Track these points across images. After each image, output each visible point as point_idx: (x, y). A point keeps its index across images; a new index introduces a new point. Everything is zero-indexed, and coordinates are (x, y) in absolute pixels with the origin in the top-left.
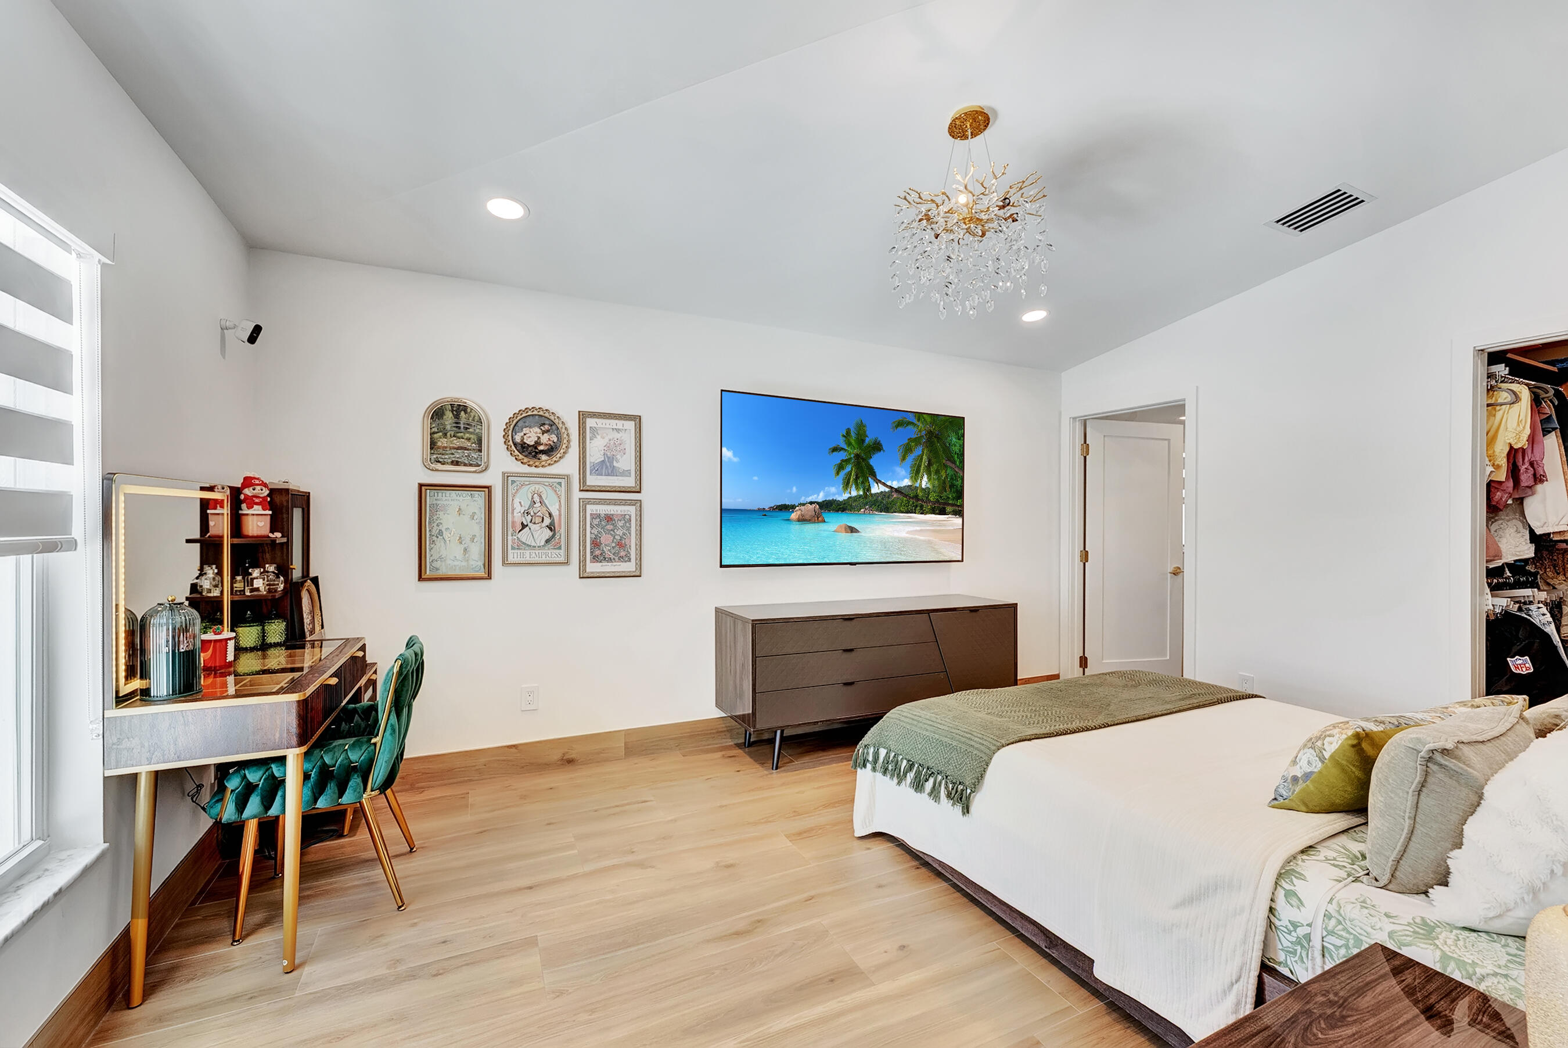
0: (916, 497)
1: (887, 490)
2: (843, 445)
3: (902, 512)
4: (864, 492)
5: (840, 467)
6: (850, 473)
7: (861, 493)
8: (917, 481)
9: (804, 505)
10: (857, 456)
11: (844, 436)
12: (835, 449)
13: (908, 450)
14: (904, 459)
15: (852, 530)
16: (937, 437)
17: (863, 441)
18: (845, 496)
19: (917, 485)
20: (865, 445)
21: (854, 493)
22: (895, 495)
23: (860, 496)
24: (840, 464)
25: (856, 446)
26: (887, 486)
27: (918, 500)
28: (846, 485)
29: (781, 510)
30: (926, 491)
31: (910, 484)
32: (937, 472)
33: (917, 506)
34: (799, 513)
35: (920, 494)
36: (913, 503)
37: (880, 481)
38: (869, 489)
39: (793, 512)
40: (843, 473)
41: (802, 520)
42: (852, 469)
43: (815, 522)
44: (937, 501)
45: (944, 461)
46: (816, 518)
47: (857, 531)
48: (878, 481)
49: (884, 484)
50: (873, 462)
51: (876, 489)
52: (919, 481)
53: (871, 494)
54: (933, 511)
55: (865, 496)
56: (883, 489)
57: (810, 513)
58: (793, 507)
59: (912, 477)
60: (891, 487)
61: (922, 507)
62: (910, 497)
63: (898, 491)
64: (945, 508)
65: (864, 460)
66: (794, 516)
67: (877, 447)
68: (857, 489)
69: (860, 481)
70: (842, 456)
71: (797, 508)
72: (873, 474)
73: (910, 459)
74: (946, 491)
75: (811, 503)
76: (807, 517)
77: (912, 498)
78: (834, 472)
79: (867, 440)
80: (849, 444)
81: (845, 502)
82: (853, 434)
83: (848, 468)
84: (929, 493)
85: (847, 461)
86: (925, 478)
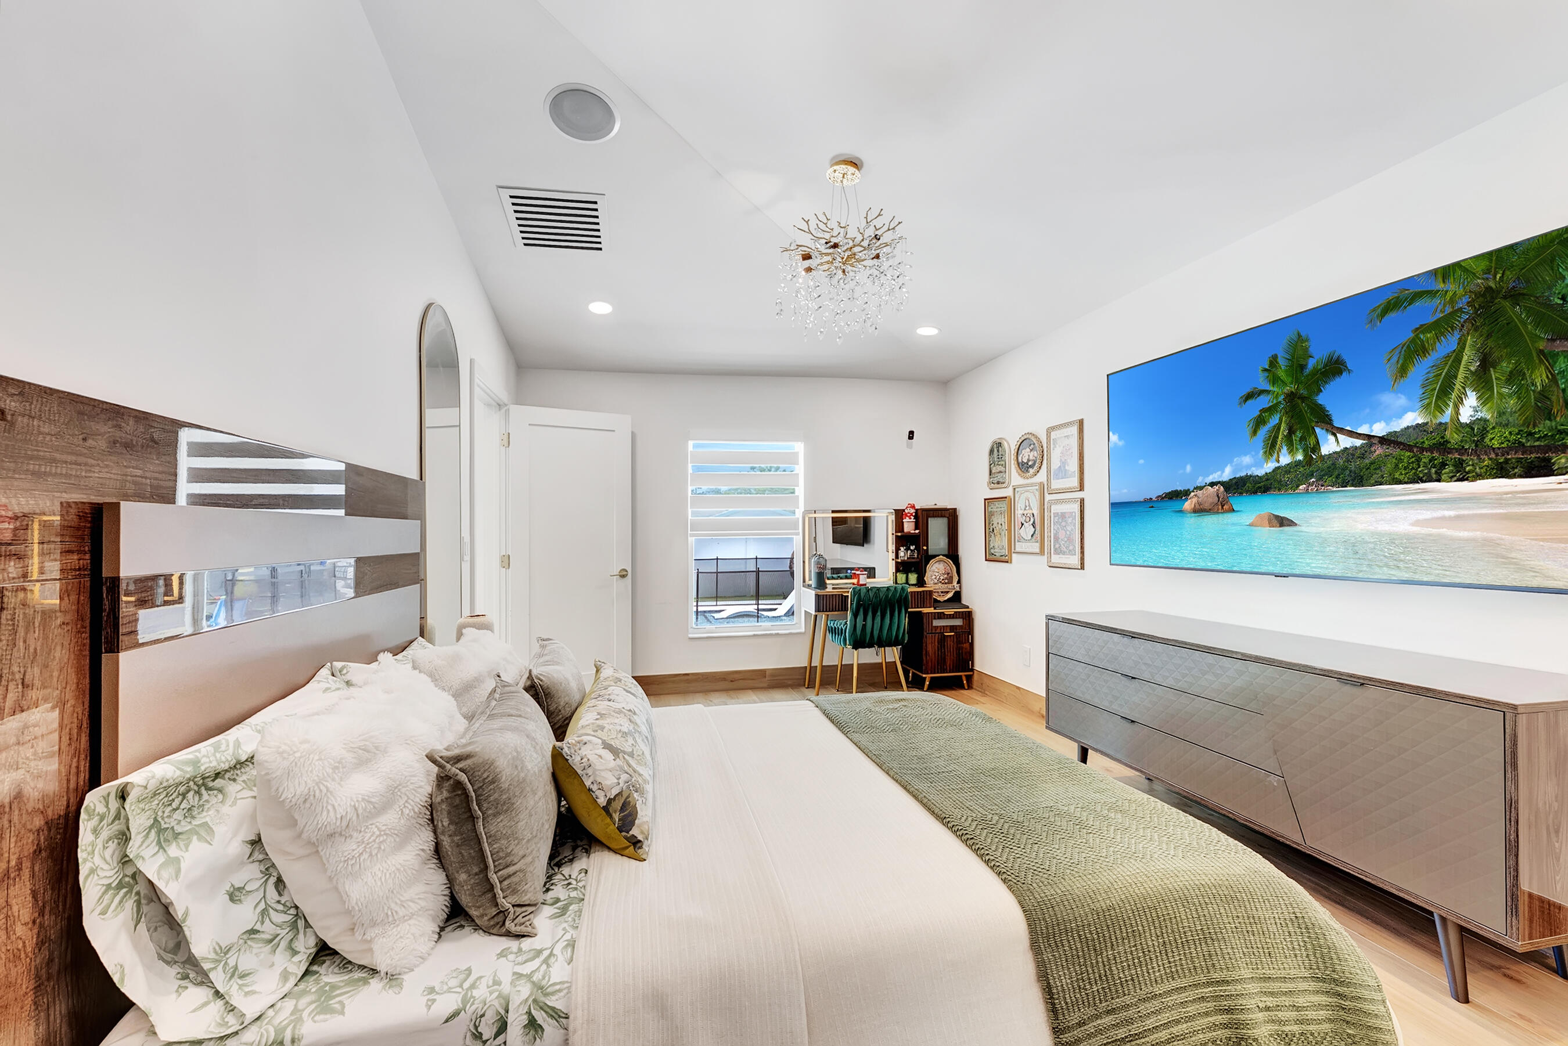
0: (1443, 447)
1: (1358, 442)
2: (1263, 384)
3: (1400, 482)
4: (1306, 455)
5: (1259, 422)
6: (1278, 428)
7: (1300, 457)
8: (1442, 412)
9: (1201, 488)
10: (1291, 397)
11: (1265, 370)
12: (1250, 396)
13: (1414, 350)
14: (1403, 371)
15: (1283, 522)
16: (1515, 296)
17: (1302, 367)
18: (1269, 466)
19: (1446, 417)
20: (1307, 371)
21: (1285, 459)
22: (1379, 451)
23: (1298, 464)
24: (1259, 416)
25: (1290, 379)
26: (1359, 436)
27: (1450, 451)
28: (1271, 448)
29: (1171, 498)
30: (1478, 430)
31: (1420, 421)
32: (1514, 377)
33: (1443, 465)
34: (1195, 500)
35: (1453, 437)
36: (1432, 460)
37: (1342, 430)
38: (1316, 448)
39: (1186, 499)
40: (1263, 431)
41: (1200, 510)
42: (1281, 420)
43: (1217, 513)
44: (1519, 446)
45: (1541, 345)
46: (1221, 506)
47: (1291, 523)
48: (1335, 431)
49: (1351, 434)
50: (1321, 399)
51: (1329, 445)
52: (1449, 411)
53: (1322, 457)
54: (1502, 471)
55: (1309, 461)
56: (1346, 442)
57: (1211, 500)
58: (1186, 493)
59: (1426, 407)
60: (1369, 437)
61: (1459, 465)
62: (1422, 450)
63: (1383, 440)
64: (1549, 460)
65: (1303, 399)
66: (1188, 505)
67: (1334, 368)
68: (1291, 451)
69: (1296, 438)
70: (1264, 401)
71: (1192, 494)
72: (1325, 419)
73: (1421, 369)
74: (1550, 417)
75: (1212, 484)
76: (1207, 506)
77: (1430, 449)
78: (1248, 431)
79: (1311, 364)
80: (1275, 380)
81: (1267, 477)
82: (1282, 362)
83: (1274, 420)
84: (1484, 432)
85: (1271, 410)
86: (1471, 400)
